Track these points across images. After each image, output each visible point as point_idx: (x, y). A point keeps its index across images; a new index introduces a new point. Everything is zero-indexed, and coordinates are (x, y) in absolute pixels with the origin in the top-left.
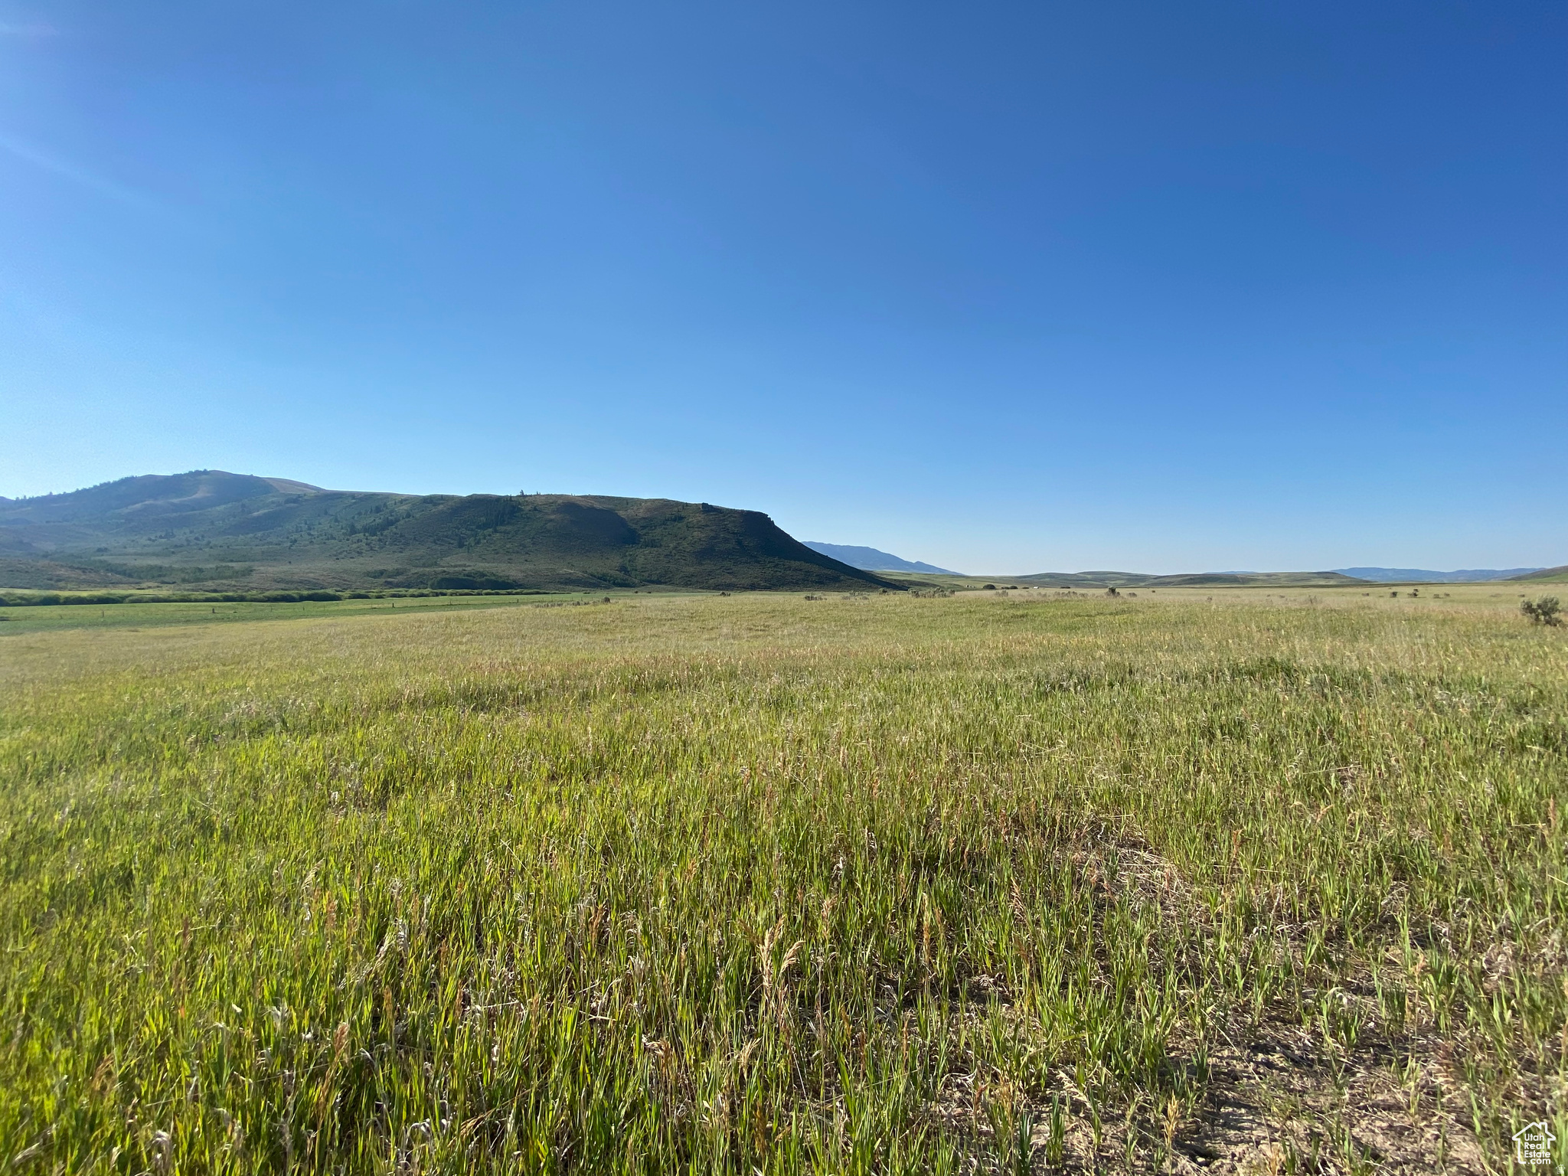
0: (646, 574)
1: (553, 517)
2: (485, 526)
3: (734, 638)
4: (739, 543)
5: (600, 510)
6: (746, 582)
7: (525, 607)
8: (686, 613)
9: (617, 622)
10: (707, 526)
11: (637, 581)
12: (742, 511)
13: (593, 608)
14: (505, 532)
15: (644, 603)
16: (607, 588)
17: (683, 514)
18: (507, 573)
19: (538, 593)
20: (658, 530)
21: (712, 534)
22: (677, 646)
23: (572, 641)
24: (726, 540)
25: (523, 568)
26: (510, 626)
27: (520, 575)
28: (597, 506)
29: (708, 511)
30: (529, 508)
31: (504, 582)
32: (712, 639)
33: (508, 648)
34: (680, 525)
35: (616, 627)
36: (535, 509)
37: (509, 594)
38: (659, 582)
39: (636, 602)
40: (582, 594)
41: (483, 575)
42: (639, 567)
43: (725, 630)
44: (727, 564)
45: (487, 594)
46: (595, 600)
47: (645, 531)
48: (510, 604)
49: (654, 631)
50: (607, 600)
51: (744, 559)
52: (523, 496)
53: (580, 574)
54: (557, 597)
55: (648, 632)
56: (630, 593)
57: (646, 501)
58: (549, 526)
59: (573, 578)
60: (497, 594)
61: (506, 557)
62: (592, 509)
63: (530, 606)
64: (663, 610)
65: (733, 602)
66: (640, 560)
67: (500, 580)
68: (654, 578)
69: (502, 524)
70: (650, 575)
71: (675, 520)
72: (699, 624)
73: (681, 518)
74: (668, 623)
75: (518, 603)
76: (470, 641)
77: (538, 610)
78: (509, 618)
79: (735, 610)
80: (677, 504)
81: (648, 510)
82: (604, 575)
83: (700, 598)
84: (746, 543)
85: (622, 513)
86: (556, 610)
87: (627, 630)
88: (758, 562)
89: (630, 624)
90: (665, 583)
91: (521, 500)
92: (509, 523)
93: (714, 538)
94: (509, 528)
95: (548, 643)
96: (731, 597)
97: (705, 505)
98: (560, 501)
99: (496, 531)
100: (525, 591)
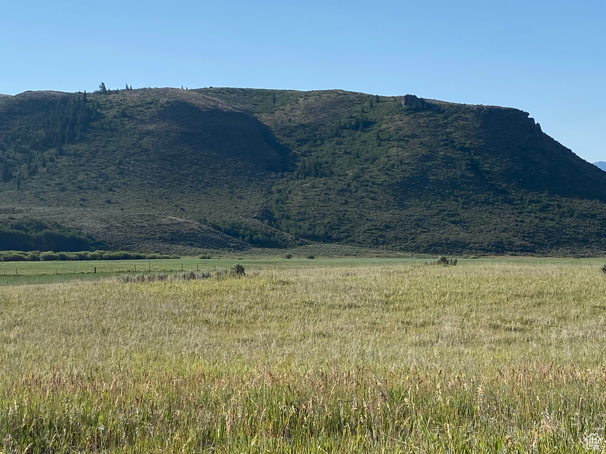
0: (306, 225)
1: (151, 127)
2: (46, 144)
3: (466, 342)
4: (474, 166)
5: (230, 114)
6: (488, 238)
7: (107, 282)
8: (376, 296)
9: (258, 309)
10: (414, 136)
11: (289, 237)
12: (480, 108)
13: (217, 284)
14: (76, 155)
15: (302, 275)
16: (239, 248)
17: (370, 116)
18: (78, 223)
19: (126, 257)
20: (328, 147)
21: (424, 151)
22: (362, 354)
23: (183, 340)
24: (449, 162)
25: (104, 214)
26: (85, 314)
27: (100, 227)
28: (223, 105)
29: (417, 110)
30: (113, 112)
31: (73, 238)
32: (424, 344)
33: (80, 350)
34: (365, 136)
35: (255, 318)
36: (124, 115)
37: (82, 258)
38: (327, 239)
39: (288, 274)
40: (197, 259)
41: (40, 226)
42: (294, 212)
43: (447, 328)
44: (450, 205)
45: (48, 258)
46: (219, 269)
47: (304, 148)
48: (82, 275)
49: (320, 327)
50: (240, 270)
51: (482, 197)
52: (104, 91)
53: (195, 225)
54: (158, 265)
55: (311, 328)
56: (278, 258)
57: (307, 95)
58: (146, 142)
59: (184, 231)
60: (63, 258)
61: (78, 197)
62: (215, 112)
63: (114, 280)
64: (336, 289)
65: (462, 277)
66: (297, 199)
67: (68, 235)
68: (320, 231)
69: (71, 141)
70: (312, 226)
71: (356, 128)
72: (399, 315)
73: (367, 125)
74: (345, 314)
75: (95, 274)
76: (21, 337)
77: (127, 286)
78: (83, 300)
79: (466, 290)
80: (361, 98)
81: (309, 110)
82: (234, 225)
83: (401, 267)
84: (486, 167)
85: (265, 119)
86: (156, 286)
87: (274, 324)
88: (510, 202)
89: (278, 312)
90: (338, 240)
91: (102, 99)
92: (82, 139)
93: (427, 158)
94: (82, 147)
95: (143, 344)
96: (460, 267)
97: (410, 99)
98: (164, 100)
99: (62, 153)
100: (107, 253)
